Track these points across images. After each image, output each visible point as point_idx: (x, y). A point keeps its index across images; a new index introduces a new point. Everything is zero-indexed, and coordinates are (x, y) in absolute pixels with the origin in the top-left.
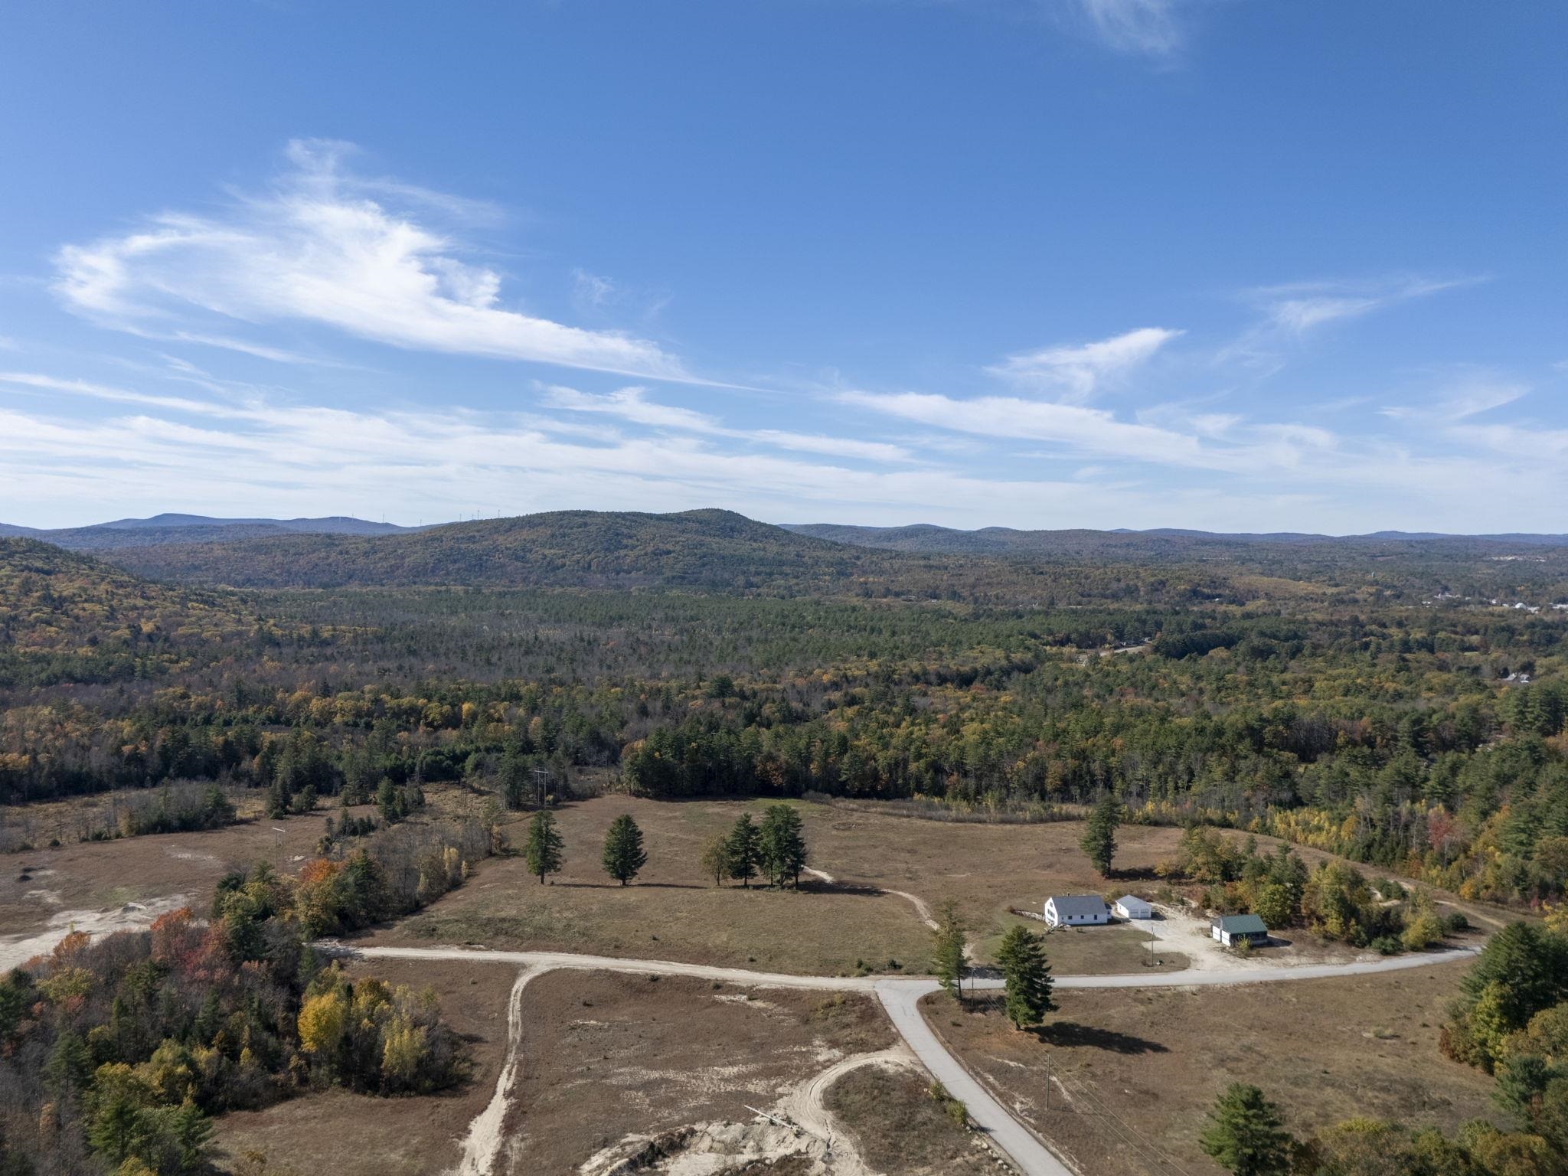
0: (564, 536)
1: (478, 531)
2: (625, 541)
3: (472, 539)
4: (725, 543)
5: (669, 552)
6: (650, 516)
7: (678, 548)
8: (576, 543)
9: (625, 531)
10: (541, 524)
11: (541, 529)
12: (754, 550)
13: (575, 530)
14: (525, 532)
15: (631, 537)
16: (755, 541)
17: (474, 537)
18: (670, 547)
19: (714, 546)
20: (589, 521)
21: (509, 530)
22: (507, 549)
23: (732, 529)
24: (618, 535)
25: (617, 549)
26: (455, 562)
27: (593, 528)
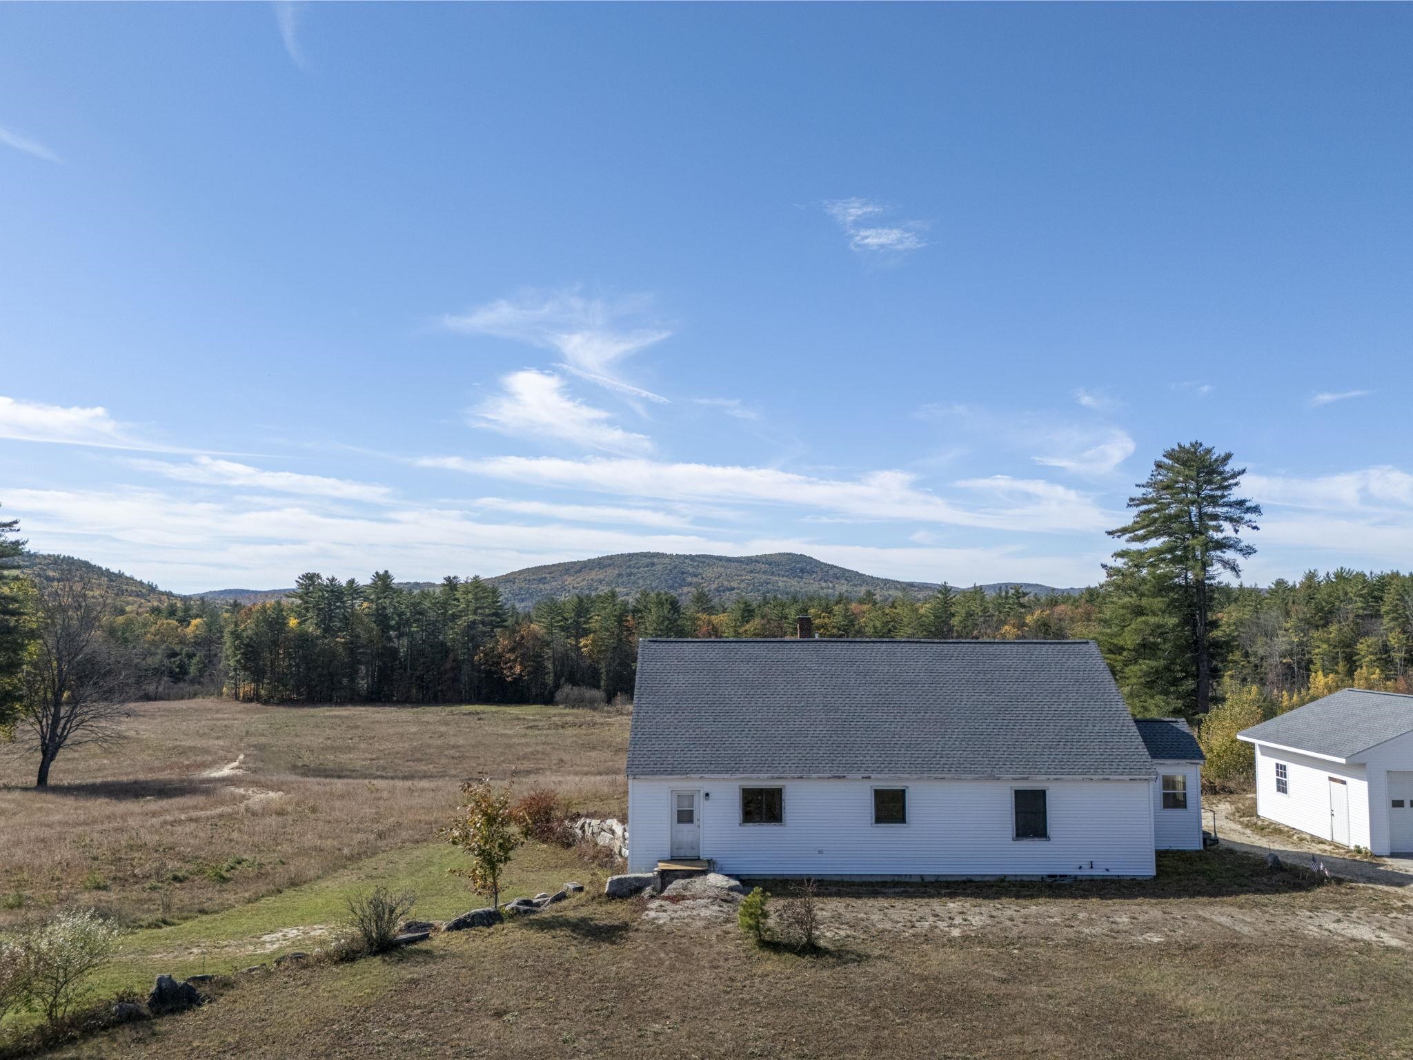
0: (630, 575)
1: (550, 573)
2: (689, 579)
3: (542, 580)
4: (794, 582)
5: (733, 589)
6: (720, 558)
7: (743, 585)
8: (641, 582)
9: (691, 570)
10: (609, 565)
11: (609, 570)
12: (822, 588)
13: (642, 569)
14: (594, 572)
15: (696, 576)
16: (825, 581)
17: (545, 578)
18: (734, 584)
19: (780, 584)
20: (656, 560)
21: (580, 571)
22: (574, 588)
23: (802, 571)
24: (683, 573)
25: (681, 586)
26: (523, 600)
27: (659, 567)
